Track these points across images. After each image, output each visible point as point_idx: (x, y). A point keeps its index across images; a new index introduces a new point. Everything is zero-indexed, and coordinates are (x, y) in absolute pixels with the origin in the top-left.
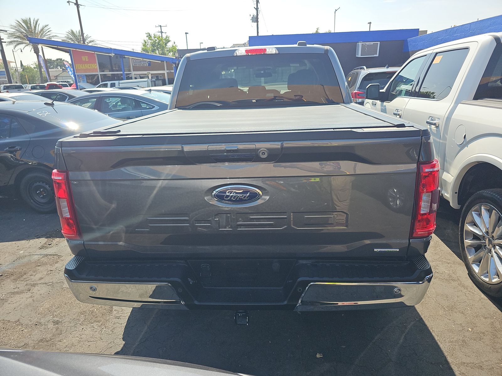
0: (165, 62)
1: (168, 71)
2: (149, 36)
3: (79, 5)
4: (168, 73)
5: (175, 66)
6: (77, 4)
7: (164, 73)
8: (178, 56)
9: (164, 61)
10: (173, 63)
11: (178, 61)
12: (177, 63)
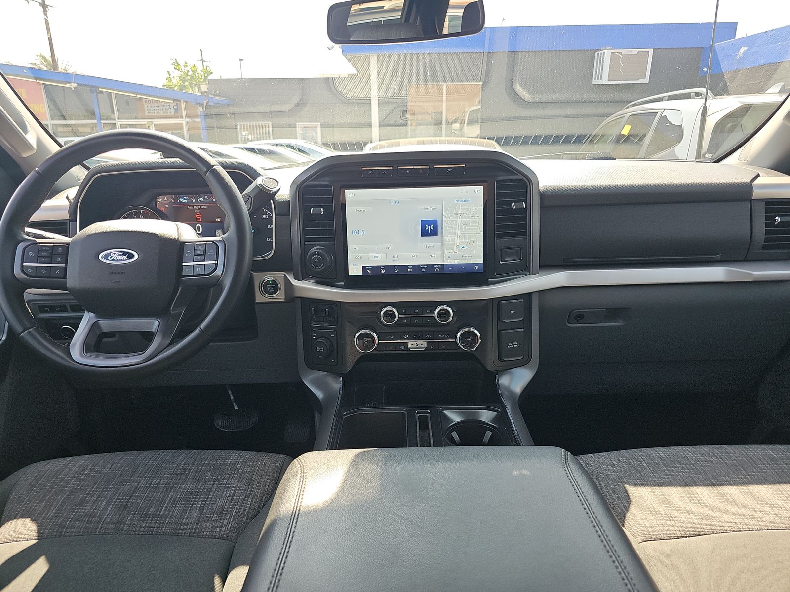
0: (182, 101)
1: (188, 120)
2: (177, 64)
3: (48, 6)
4: (188, 122)
5: (202, 110)
6: (44, 6)
7: (182, 124)
8: (206, 90)
9: (180, 101)
10: (197, 103)
11: (206, 100)
12: (205, 104)
